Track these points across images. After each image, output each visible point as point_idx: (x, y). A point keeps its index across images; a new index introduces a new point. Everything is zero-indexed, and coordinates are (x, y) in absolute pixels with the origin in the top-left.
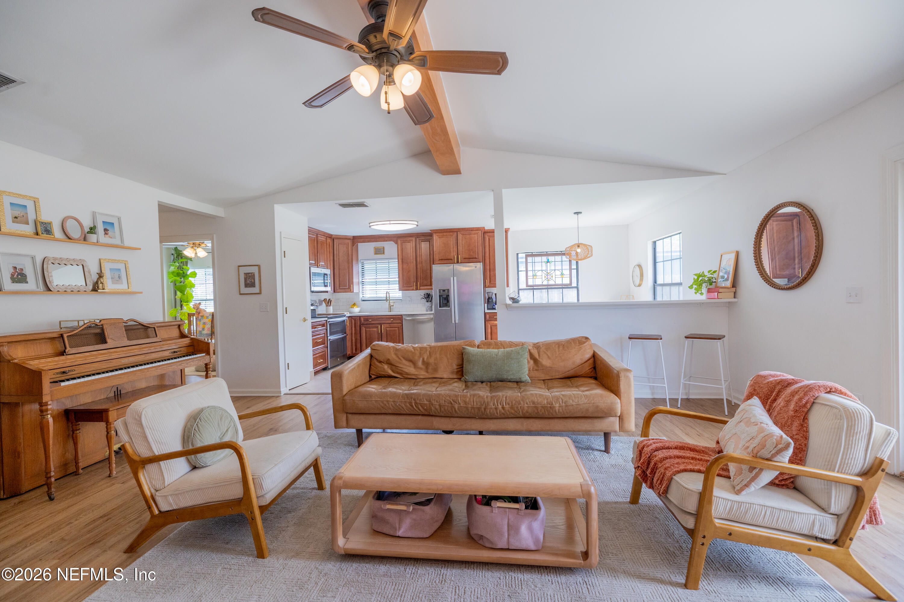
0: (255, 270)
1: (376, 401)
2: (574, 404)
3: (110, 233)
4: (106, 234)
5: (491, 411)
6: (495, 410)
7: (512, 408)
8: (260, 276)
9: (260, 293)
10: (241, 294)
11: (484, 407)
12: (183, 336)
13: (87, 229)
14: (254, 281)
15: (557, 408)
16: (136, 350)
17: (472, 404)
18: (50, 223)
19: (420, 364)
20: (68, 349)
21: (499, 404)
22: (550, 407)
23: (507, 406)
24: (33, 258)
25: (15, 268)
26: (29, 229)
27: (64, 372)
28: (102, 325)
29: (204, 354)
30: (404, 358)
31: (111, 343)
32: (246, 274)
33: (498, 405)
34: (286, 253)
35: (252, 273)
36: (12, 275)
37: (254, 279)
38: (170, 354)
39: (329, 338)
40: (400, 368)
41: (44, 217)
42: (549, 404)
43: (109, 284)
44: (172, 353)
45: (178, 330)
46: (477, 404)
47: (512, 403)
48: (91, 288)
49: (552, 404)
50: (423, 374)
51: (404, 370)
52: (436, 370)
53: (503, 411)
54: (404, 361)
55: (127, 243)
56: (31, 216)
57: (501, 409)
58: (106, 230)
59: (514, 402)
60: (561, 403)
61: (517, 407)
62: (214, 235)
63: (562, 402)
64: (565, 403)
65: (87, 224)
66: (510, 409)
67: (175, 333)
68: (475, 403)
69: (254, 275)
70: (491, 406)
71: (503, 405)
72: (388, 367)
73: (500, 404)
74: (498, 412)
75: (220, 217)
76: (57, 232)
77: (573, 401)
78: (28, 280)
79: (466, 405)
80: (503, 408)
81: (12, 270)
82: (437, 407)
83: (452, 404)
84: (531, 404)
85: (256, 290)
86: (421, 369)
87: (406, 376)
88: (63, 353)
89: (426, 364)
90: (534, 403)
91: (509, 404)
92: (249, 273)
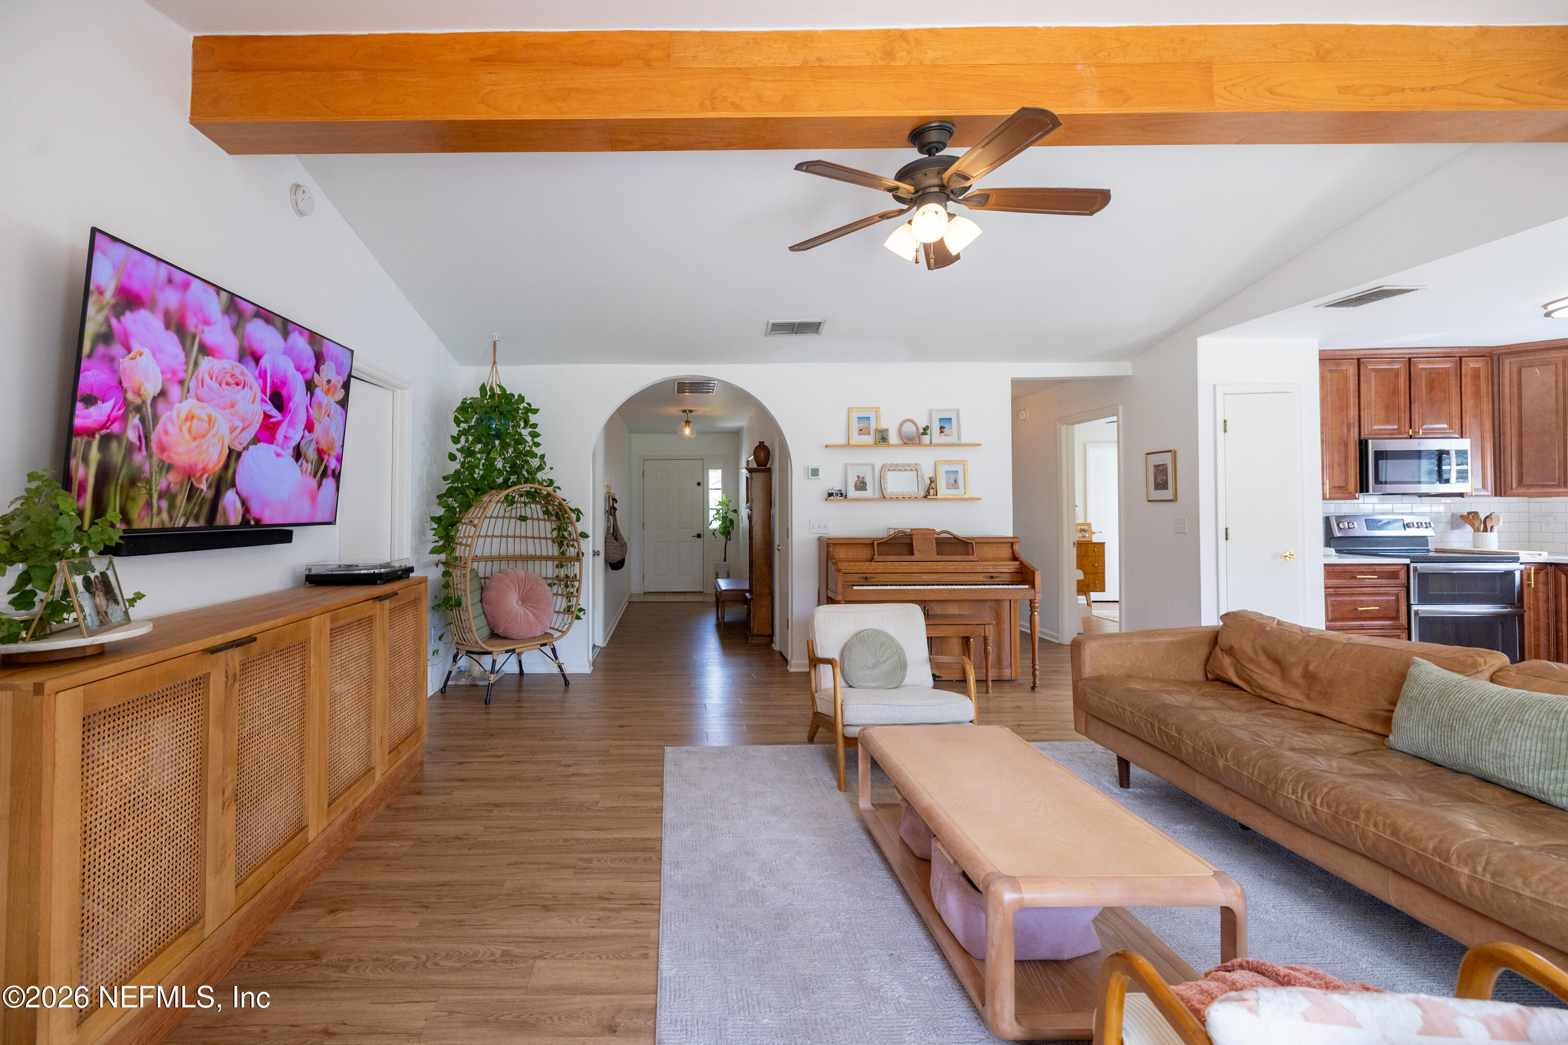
0: (1166, 459)
1: (1110, 703)
2: (1527, 892)
3: (946, 430)
4: (942, 432)
5: (1288, 804)
6: (1295, 805)
7: (1335, 817)
8: (1175, 471)
9: (1174, 500)
10: (1149, 501)
11: (1272, 787)
12: (1015, 558)
13: (921, 431)
14: (1167, 478)
15: (1463, 881)
16: (940, 567)
17: (1251, 770)
18: (887, 430)
19: (1296, 673)
20: (876, 556)
21: (1306, 797)
22: (1440, 865)
23: (1325, 810)
24: (873, 466)
25: (859, 477)
26: (869, 439)
27: (866, 578)
28: (911, 535)
29: (1027, 587)
30: (1265, 652)
31: (917, 555)
32: (1157, 467)
33: (1302, 797)
34: (1227, 423)
35: (1163, 465)
36: (856, 484)
37: (1167, 475)
38: (984, 579)
39: (1414, 608)
40: (1248, 672)
41: (883, 426)
42: (1440, 856)
43: (943, 489)
44: (987, 577)
45: (1010, 549)
46: (1259, 774)
47: (1337, 806)
48: (922, 494)
49: (1447, 860)
50: (1296, 697)
51: (1254, 676)
52: (1326, 696)
53: (1315, 819)
54: (1263, 659)
55: (964, 440)
56: (873, 426)
57: (1309, 809)
58: (942, 428)
59: (1343, 808)
60: (1480, 869)
61: (1349, 824)
62: (1120, 407)
63: (1485, 869)
64: (1493, 876)
65: (922, 425)
66: (1330, 820)
67: (1006, 552)
68: (1256, 772)
69: (1166, 468)
70: (1288, 793)
71: (1315, 804)
72: (1231, 664)
73: (1309, 797)
74: (1304, 814)
75: (1126, 376)
76: (893, 438)
77: (1524, 883)
78: (868, 488)
79: (1239, 767)
80: (1314, 809)
81: (856, 479)
82: (1190, 750)
83: (1213, 753)
84: (1388, 832)
85: (1167, 494)
86: (1297, 686)
87: (1258, 691)
88: (872, 560)
89: (1310, 677)
90: (1395, 831)
91: (1329, 807)
92: (1159, 466)
